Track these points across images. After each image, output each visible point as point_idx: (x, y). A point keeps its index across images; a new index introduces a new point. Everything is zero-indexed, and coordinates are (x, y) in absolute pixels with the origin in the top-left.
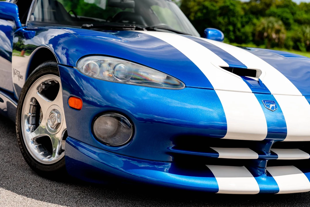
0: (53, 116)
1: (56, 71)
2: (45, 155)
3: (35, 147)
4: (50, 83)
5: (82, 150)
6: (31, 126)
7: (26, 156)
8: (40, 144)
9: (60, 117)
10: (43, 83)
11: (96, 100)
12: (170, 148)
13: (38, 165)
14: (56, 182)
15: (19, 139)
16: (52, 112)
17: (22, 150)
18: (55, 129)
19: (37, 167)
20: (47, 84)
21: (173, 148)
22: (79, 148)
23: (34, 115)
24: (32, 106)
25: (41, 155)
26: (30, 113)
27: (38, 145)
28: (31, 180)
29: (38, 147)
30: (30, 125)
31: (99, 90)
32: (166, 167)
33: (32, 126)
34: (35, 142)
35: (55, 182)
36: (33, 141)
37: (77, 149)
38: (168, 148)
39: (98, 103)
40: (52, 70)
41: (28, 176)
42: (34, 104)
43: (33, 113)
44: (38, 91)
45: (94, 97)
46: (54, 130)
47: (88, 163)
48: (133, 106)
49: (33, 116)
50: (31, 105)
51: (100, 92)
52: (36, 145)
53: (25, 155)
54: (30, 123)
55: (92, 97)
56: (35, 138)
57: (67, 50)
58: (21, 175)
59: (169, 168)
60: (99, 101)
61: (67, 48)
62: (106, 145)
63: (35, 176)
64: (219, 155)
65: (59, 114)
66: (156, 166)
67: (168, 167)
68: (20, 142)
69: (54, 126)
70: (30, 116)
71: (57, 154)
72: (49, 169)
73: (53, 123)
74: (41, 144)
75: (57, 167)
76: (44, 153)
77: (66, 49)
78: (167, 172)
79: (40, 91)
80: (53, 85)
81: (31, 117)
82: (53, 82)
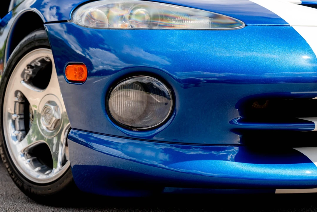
0: (47, 111)
1: (45, 42)
2: (43, 171)
3: (28, 162)
4: (39, 64)
5: (99, 148)
6: (19, 133)
7: (15, 177)
8: (35, 156)
9: (57, 110)
10: (28, 65)
11: (110, 65)
12: (235, 122)
13: (33, 186)
14: (63, 208)
15: (2, 154)
16: (47, 105)
17: (9, 170)
18: (53, 130)
19: (33, 190)
20: (36, 66)
21: (238, 121)
22: (94, 145)
23: (22, 116)
24: (18, 104)
25: (36, 171)
26: (15, 113)
27: (31, 159)
28: (25, 210)
29: (31, 162)
30: (16, 132)
31: (113, 51)
32: (231, 152)
33: (21, 133)
34: (28, 155)
35: (61, 208)
36: (24, 154)
37: (91, 147)
38: (231, 122)
39: (113, 70)
40: (38, 43)
41: (20, 205)
42: (20, 101)
43: (20, 115)
44: (23, 79)
45: (105, 62)
46: (51, 132)
47: (108, 165)
48: (168, 63)
49: (20, 119)
50: (16, 102)
51: (115, 53)
52: (29, 160)
53: (13, 177)
54: (16, 129)
55: (103, 64)
56: (26, 150)
57: (58, 8)
58: (11, 205)
59: (235, 155)
60: (114, 67)
61: (57, 5)
62: (132, 131)
63: (32, 205)
64: (315, 126)
65: (56, 107)
66: (213, 153)
67: (234, 152)
68: (5, 158)
69: (50, 125)
70: (16, 118)
71: (59, 165)
72: (50, 189)
73: (49, 121)
74: (35, 158)
75: (61, 184)
76: (42, 168)
77: (55, 8)
78: (232, 161)
79: (26, 79)
80: (44, 67)
81: (17, 120)
82: (43, 61)
